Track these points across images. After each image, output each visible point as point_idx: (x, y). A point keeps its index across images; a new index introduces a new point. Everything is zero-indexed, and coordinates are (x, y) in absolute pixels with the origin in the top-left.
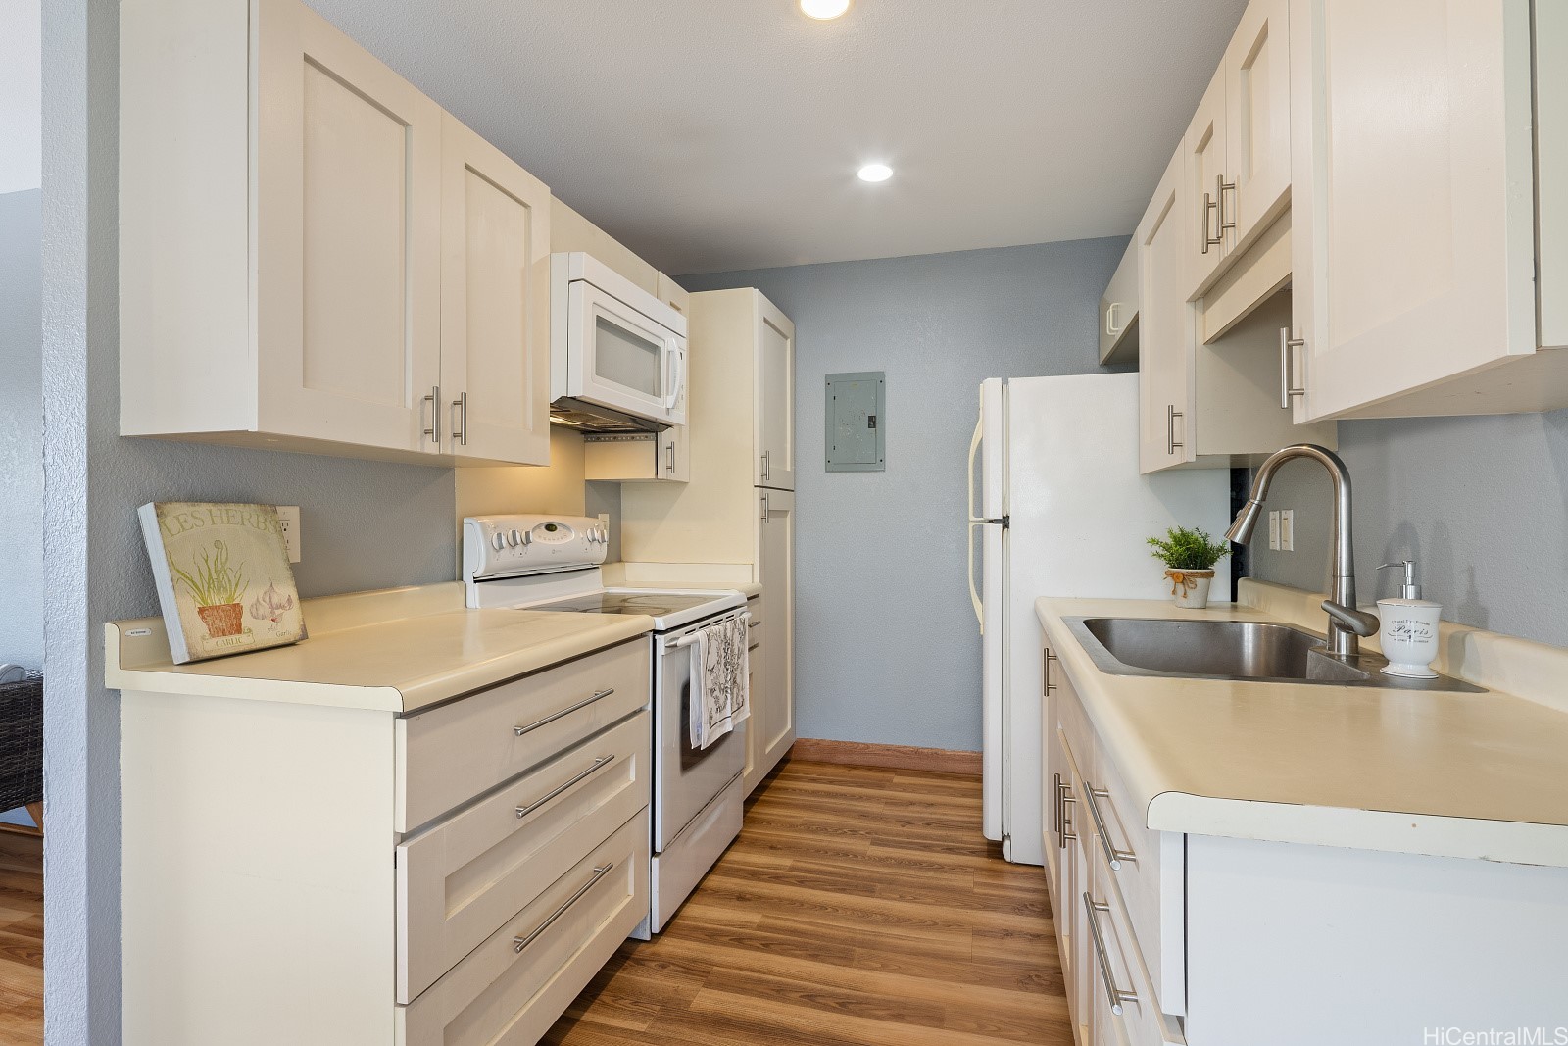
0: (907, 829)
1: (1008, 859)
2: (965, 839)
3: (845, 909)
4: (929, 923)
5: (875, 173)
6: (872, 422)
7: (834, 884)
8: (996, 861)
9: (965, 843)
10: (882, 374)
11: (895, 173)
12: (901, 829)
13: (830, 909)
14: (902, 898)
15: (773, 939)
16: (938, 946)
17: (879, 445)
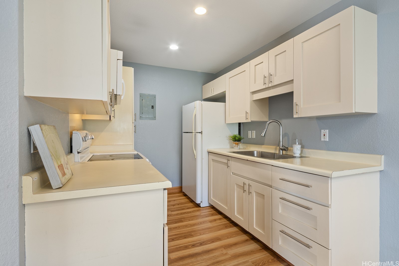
0: (175, 207)
1: (202, 207)
2: (189, 205)
3: (181, 226)
4: (200, 223)
5: (174, 47)
6: (153, 107)
7: (173, 222)
8: (199, 208)
9: (189, 206)
10: (155, 95)
11: (179, 48)
12: (173, 207)
13: (178, 228)
14: (189, 220)
15: (173, 238)
16: (206, 227)
17: (154, 113)
